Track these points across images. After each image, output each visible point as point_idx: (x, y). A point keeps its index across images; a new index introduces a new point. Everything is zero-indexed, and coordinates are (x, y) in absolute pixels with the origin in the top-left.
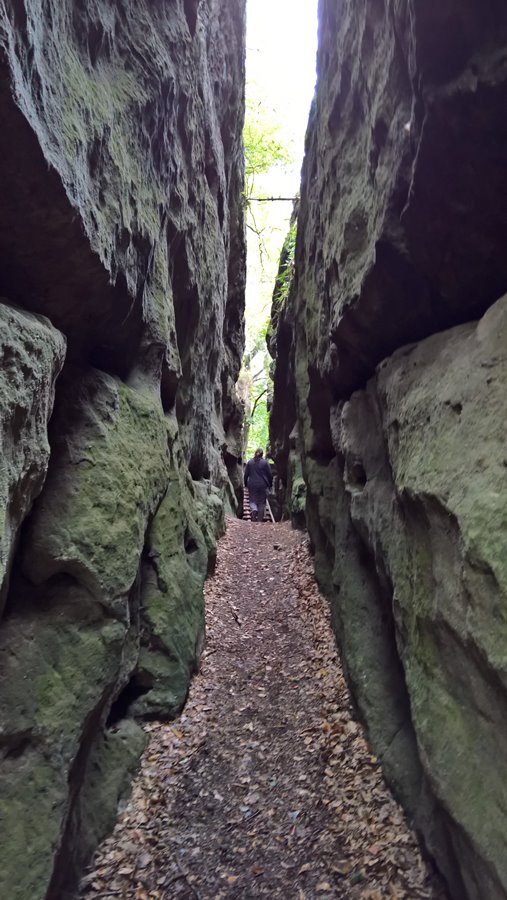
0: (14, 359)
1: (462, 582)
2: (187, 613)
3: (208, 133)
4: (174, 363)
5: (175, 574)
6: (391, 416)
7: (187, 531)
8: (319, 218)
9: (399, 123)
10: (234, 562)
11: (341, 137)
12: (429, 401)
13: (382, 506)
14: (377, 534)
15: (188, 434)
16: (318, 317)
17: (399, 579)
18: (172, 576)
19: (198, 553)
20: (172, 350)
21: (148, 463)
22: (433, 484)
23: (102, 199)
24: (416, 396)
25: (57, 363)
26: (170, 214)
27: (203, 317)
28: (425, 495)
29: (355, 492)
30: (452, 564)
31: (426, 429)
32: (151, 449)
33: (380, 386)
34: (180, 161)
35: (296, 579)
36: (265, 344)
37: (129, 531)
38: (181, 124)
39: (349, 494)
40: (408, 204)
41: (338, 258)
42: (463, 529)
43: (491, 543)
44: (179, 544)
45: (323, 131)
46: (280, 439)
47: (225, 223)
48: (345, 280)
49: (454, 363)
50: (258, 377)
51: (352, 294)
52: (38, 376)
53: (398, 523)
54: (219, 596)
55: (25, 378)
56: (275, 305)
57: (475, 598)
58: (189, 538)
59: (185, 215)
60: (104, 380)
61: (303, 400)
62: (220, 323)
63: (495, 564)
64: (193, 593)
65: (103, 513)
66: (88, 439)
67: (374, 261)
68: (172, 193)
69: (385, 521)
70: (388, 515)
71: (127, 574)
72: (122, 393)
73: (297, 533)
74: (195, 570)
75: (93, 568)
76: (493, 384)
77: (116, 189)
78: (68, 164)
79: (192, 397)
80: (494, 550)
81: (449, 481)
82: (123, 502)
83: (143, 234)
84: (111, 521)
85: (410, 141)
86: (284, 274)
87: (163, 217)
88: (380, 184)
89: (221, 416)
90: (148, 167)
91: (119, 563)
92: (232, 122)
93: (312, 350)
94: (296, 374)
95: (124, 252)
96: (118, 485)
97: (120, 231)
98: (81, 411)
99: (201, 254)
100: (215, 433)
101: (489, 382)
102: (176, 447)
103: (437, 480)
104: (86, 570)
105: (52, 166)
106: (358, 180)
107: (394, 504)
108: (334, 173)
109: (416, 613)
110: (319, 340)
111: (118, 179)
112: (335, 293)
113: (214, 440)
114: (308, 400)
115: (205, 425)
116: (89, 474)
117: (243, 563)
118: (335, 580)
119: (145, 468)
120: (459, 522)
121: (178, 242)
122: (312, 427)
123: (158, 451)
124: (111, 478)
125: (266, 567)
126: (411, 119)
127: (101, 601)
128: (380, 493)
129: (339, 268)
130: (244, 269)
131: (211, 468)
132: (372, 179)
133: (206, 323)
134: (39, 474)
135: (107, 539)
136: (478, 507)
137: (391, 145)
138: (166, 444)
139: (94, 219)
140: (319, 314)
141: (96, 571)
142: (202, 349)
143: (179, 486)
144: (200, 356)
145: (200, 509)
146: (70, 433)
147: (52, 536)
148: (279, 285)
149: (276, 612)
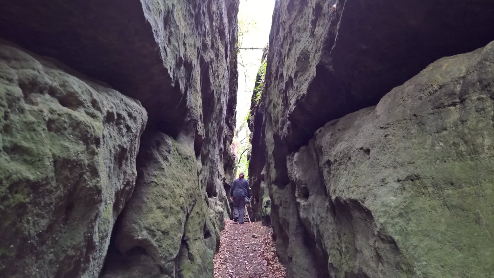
0: (122, 121)
1: (375, 249)
2: (205, 273)
3: (221, 14)
4: (201, 131)
5: (198, 250)
6: (325, 158)
7: (205, 226)
8: (281, 56)
9: (328, 5)
10: (230, 245)
11: (294, 14)
12: (349, 148)
13: (319, 210)
14: (317, 226)
15: (206, 171)
16: (280, 108)
17: (332, 251)
18: (196, 251)
19: (211, 238)
20: (200, 124)
21: (187, 185)
22: (355, 194)
23: (169, 41)
24: (341, 147)
25: (143, 126)
26: (202, 52)
27: (216, 108)
28: (351, 200)
29: (302, 202)
30: (368, 239)
31: (349, 164)
32: (189, 177)
33: (318, 142)
34: (207, 26)
35: (265, 254)
36: (247, 124)
37: (176, 223)
38: (209, 7)
39: (299, 203)
40: (334, 45)
41: (293, 76)
42: (375, 218)
43: (393, 225)
44: (201, 233)
45: (284, 12)
46: (255, 176)
47: (228, 60)
48: (297, 87)
49: (363, 127)
50: (242, 142)
51: (301, 94)
52: (134, 131)
53: (330, 219)
54: (222, 264)
55: (127, 132)
56: (253, 103)
57: (384, 258)
58: (206, 230)
59: (209, 54)
60: (165, 138)
61: (270, 153)
62: (225, 112)
63: (396, 238)
64: (208, 261)
65: (162, 212)
66: (155, 170)
67: (315, 76)
68: (203, 42)
69: (322, 218)
70: (323, 215)
71: (175, 248)
72: (174, 146)
73: (265, 228)
74: (209, 249)
75: (155, 244)
76: (389, 137)
77: (177, 36)
78: (155, 20)
79: (209, 151)
80: (395, 229)
81: (365, 191)
82: (173, 206)
83: (189, 61)
84: (167, 217)
85: (336, 13)
86: (258, 87)
87: (199, 53)
88: (318, 36)
89: (222, 162)
90: (192, 28)
91: (170, 241)
92: (233, 9)
93: (275, 126)
94: (266, 139)
95: (179, 69)
96: (171, 197)
97: (178, 58)
98: (152, 154)
99: (216, 75)
100: (220, 172)
101: (386, 136)
102: (201, 177)
103: (357, 191)
104: (152, 245)
105: (147, 20)
106: (304, 35)
107: (327, 207)
108: (291, 32)
109: (345, 270)
110: (280, 120)
111: (178, 31)
112: (290, 94)
113: (219, 175)
114: (273, 153)
115: (215, 166)
116: (155, 190)
117: (235, 245)
118: (289, 254)
119: (186, 187)
120: (373, 214)
121: (205, 67)
122: (275, 167)
123: (193, 178)
124: (167, 192)
125: (248, 248)
126: (337, 2)
127: (159, 264)
128: (317, 202)
129: (293, 81)
130: (237, 84)
131: (217, 191)
132: (313, 34)
133: (218, 111)
134: (130, 187)
135: (164, 227)
136: (384, 205)
137: (324, 15)
138: (196, 174)
139: (165, 50)
140: (280, 106)
141: (157, 246)
142: (215, 125)
143: (202, 199)
144: (214, 128)
145: (211, 214)
146: (145, 166)
147: (133, 225)
148: (255, 93)
149: (254, 274)
